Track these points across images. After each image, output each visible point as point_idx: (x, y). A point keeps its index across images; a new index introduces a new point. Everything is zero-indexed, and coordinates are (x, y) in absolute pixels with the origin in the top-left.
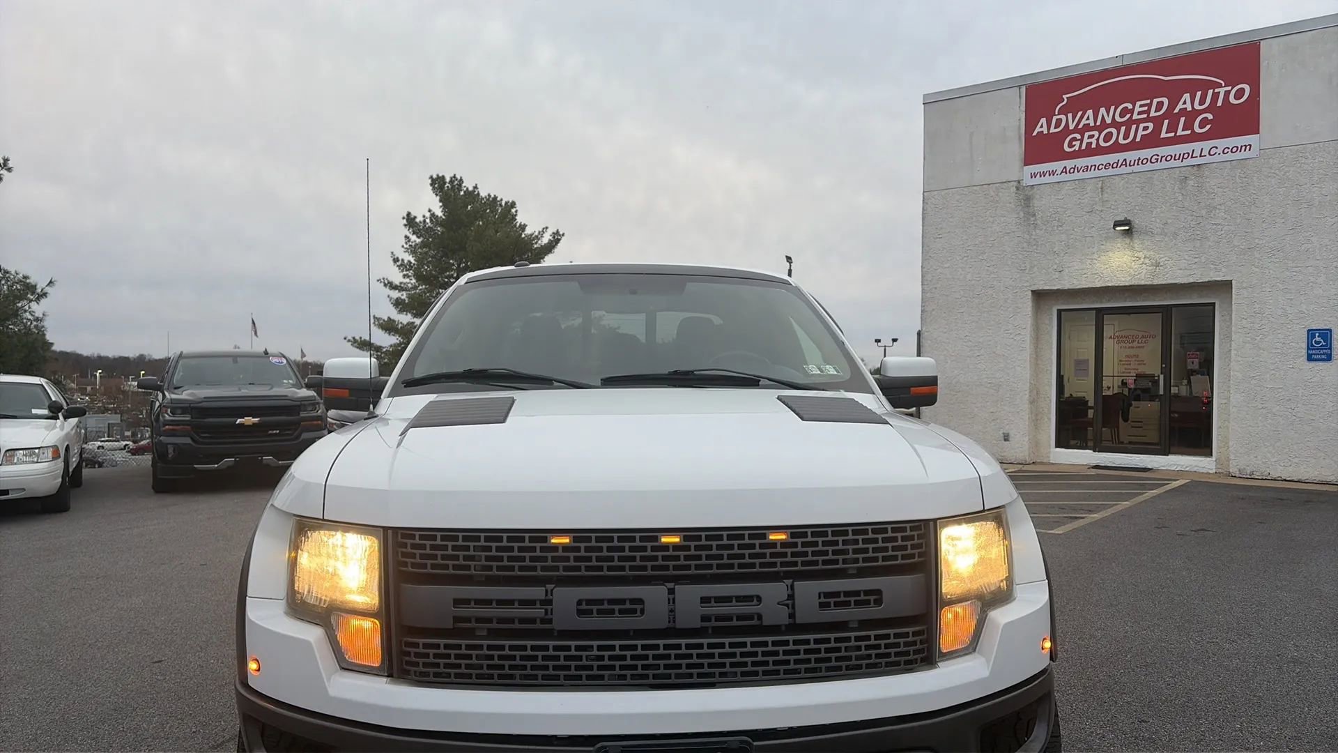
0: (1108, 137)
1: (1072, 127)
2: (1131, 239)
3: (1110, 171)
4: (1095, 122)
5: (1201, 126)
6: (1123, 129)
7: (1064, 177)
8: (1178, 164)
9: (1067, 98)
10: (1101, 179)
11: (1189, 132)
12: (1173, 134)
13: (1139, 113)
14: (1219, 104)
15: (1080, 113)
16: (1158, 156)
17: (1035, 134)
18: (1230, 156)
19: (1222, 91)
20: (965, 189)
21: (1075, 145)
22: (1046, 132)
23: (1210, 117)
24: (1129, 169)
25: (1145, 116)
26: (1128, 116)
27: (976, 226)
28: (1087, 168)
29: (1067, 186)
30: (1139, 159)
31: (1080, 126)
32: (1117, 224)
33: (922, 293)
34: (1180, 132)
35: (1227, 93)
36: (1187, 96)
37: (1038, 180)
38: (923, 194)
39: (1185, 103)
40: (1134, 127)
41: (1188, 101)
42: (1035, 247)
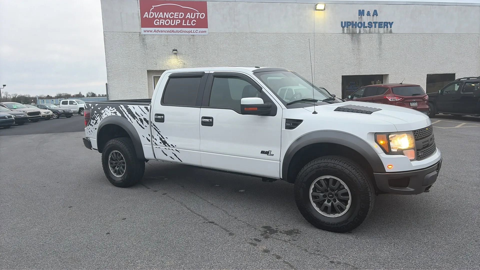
0: (167, 22)
1: (156, 17)
2: (177, 56)
3: (169, 33)
4: (163, 17)
5: (193, 24)
6: (172, 20)
7: (155, 33)
8: (188, 34)
9: (154, 7)
10: (167, 35)
11: (190, 25)
12: (186, 25)
13: (176, 16)
14: (197, 18)
15: (158, 13)
16: (182, 30)
17: (144, 17)
18: (201, 34)
19: (198, 14)
20: (121, 33)
21: (157, 23)
22: (148, 17)
23: (195, 21)
24: (174, 34)
25: (178, 17)
26: (173, 17)
27: (125, 47)
28: (162, 31)
29: (156, 37)
30: (177, 31)
31: (159, 17)
32: (173, 50)
33: (107, 69)
34: (188, 25)
35: (199, 15)
36: (189, 14)
37: (146, 33)
38: (104, 33)
39: (188, 15)
40: (175, 20)
41: (189, 15)
42: (147, 56)
